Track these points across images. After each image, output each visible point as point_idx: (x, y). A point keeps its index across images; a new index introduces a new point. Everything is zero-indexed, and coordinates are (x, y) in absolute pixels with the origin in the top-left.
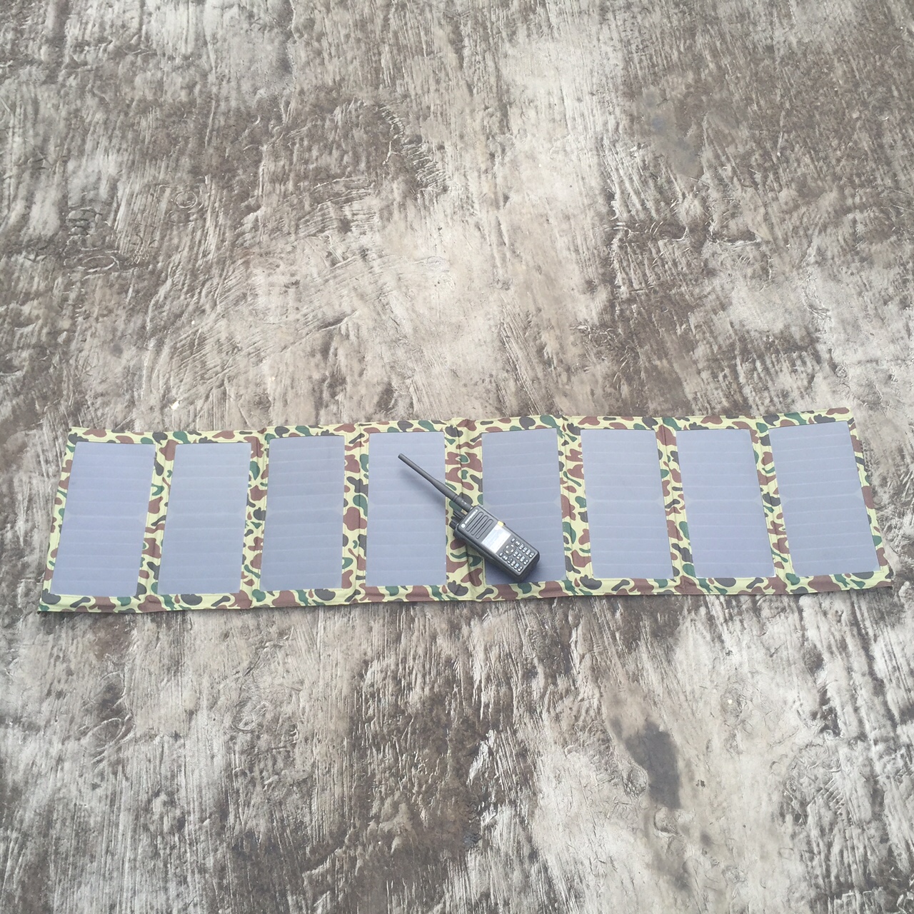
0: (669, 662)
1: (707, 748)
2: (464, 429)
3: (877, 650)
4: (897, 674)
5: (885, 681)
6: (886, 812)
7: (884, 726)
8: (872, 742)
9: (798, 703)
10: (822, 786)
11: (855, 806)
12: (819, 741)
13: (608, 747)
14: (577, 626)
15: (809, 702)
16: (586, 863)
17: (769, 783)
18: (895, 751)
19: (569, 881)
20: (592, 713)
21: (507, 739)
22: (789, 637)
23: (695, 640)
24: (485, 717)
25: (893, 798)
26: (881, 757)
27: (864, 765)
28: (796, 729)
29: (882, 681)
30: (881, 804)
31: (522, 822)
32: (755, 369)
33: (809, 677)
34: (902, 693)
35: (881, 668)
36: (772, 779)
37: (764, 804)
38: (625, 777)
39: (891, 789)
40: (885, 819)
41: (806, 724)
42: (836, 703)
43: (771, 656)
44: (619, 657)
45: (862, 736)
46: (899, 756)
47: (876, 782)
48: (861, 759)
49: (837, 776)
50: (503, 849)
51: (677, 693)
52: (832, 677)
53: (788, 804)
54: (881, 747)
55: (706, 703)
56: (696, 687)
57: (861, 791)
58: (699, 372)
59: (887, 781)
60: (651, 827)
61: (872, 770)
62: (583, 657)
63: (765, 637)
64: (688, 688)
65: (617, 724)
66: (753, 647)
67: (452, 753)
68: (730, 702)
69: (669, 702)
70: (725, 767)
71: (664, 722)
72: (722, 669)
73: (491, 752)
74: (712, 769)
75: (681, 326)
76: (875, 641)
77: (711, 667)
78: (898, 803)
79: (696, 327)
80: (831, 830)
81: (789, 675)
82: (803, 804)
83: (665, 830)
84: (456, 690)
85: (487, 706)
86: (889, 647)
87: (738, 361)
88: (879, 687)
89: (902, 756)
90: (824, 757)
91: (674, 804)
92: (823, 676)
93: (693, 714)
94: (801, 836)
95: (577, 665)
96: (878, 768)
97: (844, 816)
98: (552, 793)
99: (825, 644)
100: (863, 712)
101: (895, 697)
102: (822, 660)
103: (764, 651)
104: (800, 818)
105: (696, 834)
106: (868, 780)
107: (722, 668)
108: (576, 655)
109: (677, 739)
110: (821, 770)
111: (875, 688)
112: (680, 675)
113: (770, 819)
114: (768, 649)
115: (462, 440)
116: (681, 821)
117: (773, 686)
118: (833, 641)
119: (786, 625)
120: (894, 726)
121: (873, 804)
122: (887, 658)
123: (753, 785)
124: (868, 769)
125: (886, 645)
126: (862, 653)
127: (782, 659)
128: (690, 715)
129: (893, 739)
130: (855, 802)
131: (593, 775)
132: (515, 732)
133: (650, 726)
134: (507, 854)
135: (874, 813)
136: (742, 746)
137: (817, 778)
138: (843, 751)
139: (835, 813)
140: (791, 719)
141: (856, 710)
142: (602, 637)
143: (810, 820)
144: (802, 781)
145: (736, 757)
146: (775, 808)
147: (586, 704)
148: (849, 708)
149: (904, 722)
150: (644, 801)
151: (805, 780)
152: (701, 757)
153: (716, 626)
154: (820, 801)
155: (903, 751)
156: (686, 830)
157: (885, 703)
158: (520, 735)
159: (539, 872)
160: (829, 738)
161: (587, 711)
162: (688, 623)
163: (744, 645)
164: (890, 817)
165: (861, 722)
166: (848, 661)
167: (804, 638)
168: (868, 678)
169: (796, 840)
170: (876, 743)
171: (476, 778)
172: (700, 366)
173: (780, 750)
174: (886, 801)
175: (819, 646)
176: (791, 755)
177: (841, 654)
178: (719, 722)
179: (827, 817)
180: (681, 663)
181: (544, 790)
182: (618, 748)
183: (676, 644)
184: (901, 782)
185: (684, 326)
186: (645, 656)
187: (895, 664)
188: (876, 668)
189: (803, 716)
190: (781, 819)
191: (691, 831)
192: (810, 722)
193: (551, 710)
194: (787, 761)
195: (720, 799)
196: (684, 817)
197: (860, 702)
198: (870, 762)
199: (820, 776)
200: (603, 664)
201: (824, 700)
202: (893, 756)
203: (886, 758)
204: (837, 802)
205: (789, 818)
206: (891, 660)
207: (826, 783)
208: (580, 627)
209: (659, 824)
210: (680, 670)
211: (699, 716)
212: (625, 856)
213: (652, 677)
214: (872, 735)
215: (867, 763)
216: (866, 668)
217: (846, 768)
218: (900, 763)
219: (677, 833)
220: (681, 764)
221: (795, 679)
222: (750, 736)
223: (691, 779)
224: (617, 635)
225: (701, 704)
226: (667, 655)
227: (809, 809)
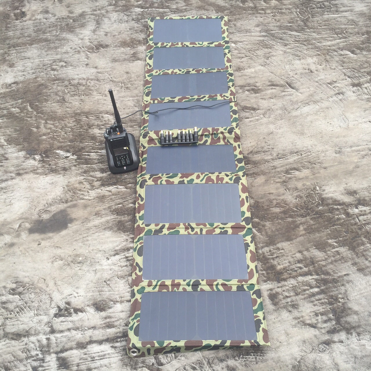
0: (105, 229)
1: (57, 247)
2: (233, 135)
3: (106, 348)
4: (89, 359)
5: (85, 350)
6: (7, 341)
7: (57, 346)
8: (48, 336)
9: (76, 295)
10: (28, 305)
11: (14, 323)
12: (53, 305)
13: (63, 202)
14: (126, 188)
15: (76, 302)
16: (12, 195)
17: (34, 277)
18: (41, 351)
19: (5, 188)
20: (81, 196)
21: (72, 163)
22: (117, 293)
23: (116, 241)
24: (83, 155)
25: (14, 346)
26: (39, 341)
27: (35, 330)
28: (62, 293)
29: (85, 348)
30: (13, 339)
31: (34, 170)
32: (312, 287)
33: (91, 302)
34: (77, 361)
35: (94, 349)
36: (36, 279)
37: (24, 273)
38: (47, 209)
39: (19, 345)
40: (4, 340)
41: (64, 299)
42: (75, 317)
43: (105, 281)
44: (109, 207)
45: (53, 331)
46: (38, 353)
47: (25, 336)
48: (39, 328)
49: (32, 313)
50: (24, 164)
51: (87, 233)
52: (90, 317)
53: (21, 286)
54: (45, 342)
55: (81, 247)
56: (89, 242)
57: (21, 327)
58: (300, 252)
59: (24, 343)
60: (22, 221)
61: (32, 335)
62: (110, 191)
63: (116, 279)
64: (89, 238)
65: (75, 206)
66: (111, 272)
67: (69, 145)
68: (81, 259)
69: (83, 229)
70: (45, 256)
71: (73, 227)
72: (99, 255)
73: (67, 157)
74: (46, 249)
75: (335, 242)
76: (112, 347)
77: (101, 249)
78: (11, 349)
79: (337, 251)
80: (4, 308)
81: (93, 291)
82: (20, 294)
83: (20, 226)
84: (97, 144)
85: (89, 155)
86: (108, 356)
87: (315, 277)
88: (81, 346)
89: (37, 355)
90: (44, 307)
91: (31, 231)
92: (91, 310)
93: (76, 240)
94: (4, 291)
95: (106, 189)
96: (33, 339)
97: (9, 316)
98: (46, 181)
99: (112, 315)
100: (66, 333)
101: (74, 355)
102: (101, 311)
103: (108, 278)
104: (13, 292)
105: (15, 240)
106: (27, 332)
107: (100, 255)
108: (111, 188)
109: (64, 232)
110: (36, 305)
111: (82, 343)
112: (97, 234)
113: (16, 276)
114: (109, 280)
115: (227, 135)
116: (23, 233)
117: (88, 282)
118: (113, 320)
119: (124, 292)
120: (57, 353)
121: (13, 334)
122: (100, 353)
123: (35, 268)
124: (33, 333)
125: (109, 354)
126: (105, 338)
127: (103, 287)
128: (75, 239)
129: (49, 351)
130: (16, 323)
131: (51, 197)
132: (75, 166)
133: (71, 221)
134: (21, 165)
135: (8, 333)
136: (56, 264)
137: (32, 302)
138: (45, 319)
139: (12, 311)
140: (67, 290)
141: (69, 330)
142: (119, 199)
143: (11, 296)
144: (33, 294)
145: (51, 261)
146: (21, 279)
147: (86, 193)
148: (70, 325)
149: (58, 359)
150: (35, 217)
151: (33, 296)
152: (53, 244)
153: (124, 252)
154: (20, 303)
155: (41, 356)
156: (18, 236)
157: (71, 349)
158: (73, 168)
159: (11, 177)
160: (53, 311)
161: (82, 194)
162: (125, 237)
163: (112, 267)
164: (4, 343)
165: (62, 332)
166: (100, 328)
167: (115, 302)
168: (88, 339)
169: (2, 289)
170: (48, 339)
171: (56, 153)
172: (305, 253)
173: (51, 284)
174: (13, 342)
175: (111, 310)
176: (48, 289)
177: (104, 323)
178: (71, 253)
179: (11, 306)
180: (104, 235)
181: (47, 178)
182: (62, 206)
183: (113, 232)
184: (22, 352)
185: (335, 244)
186: (109, 218)
187: (96, 359)
188: (94, 345)
189: (68, 297)
190: (15, 282)
191: (17, 239)
192: (64, 301)
193: (85, 180)
194: (44, 287)
195: (31, 252)
196: (24, 235)
197: (74, 332)
198: (37, 334)
199: (33, 304)
200: (106, 200)
201: (77, 311)
202: (38, 349)
203: (37, 344)
204: (18, 312)
205: (14, 286)
206: (99, 356)
207: (29, 307)
208: (125, 189)
209: (23, 224)
210: (100, 234)
211: (74, 243)
212: (12, 210)
213: (97, 221)
214: (52, 337)
215: (37, 332)
216: (94, 339)
217: (36, 319)
218: (34, 353)
219: (17, 231)
220: (51, 235)
221: (90, 294)
222: (61, 268)
223: (43, 239)
224: (120, 206)
225: (80, 244)
226: (108, 228)
227: (17, 296)
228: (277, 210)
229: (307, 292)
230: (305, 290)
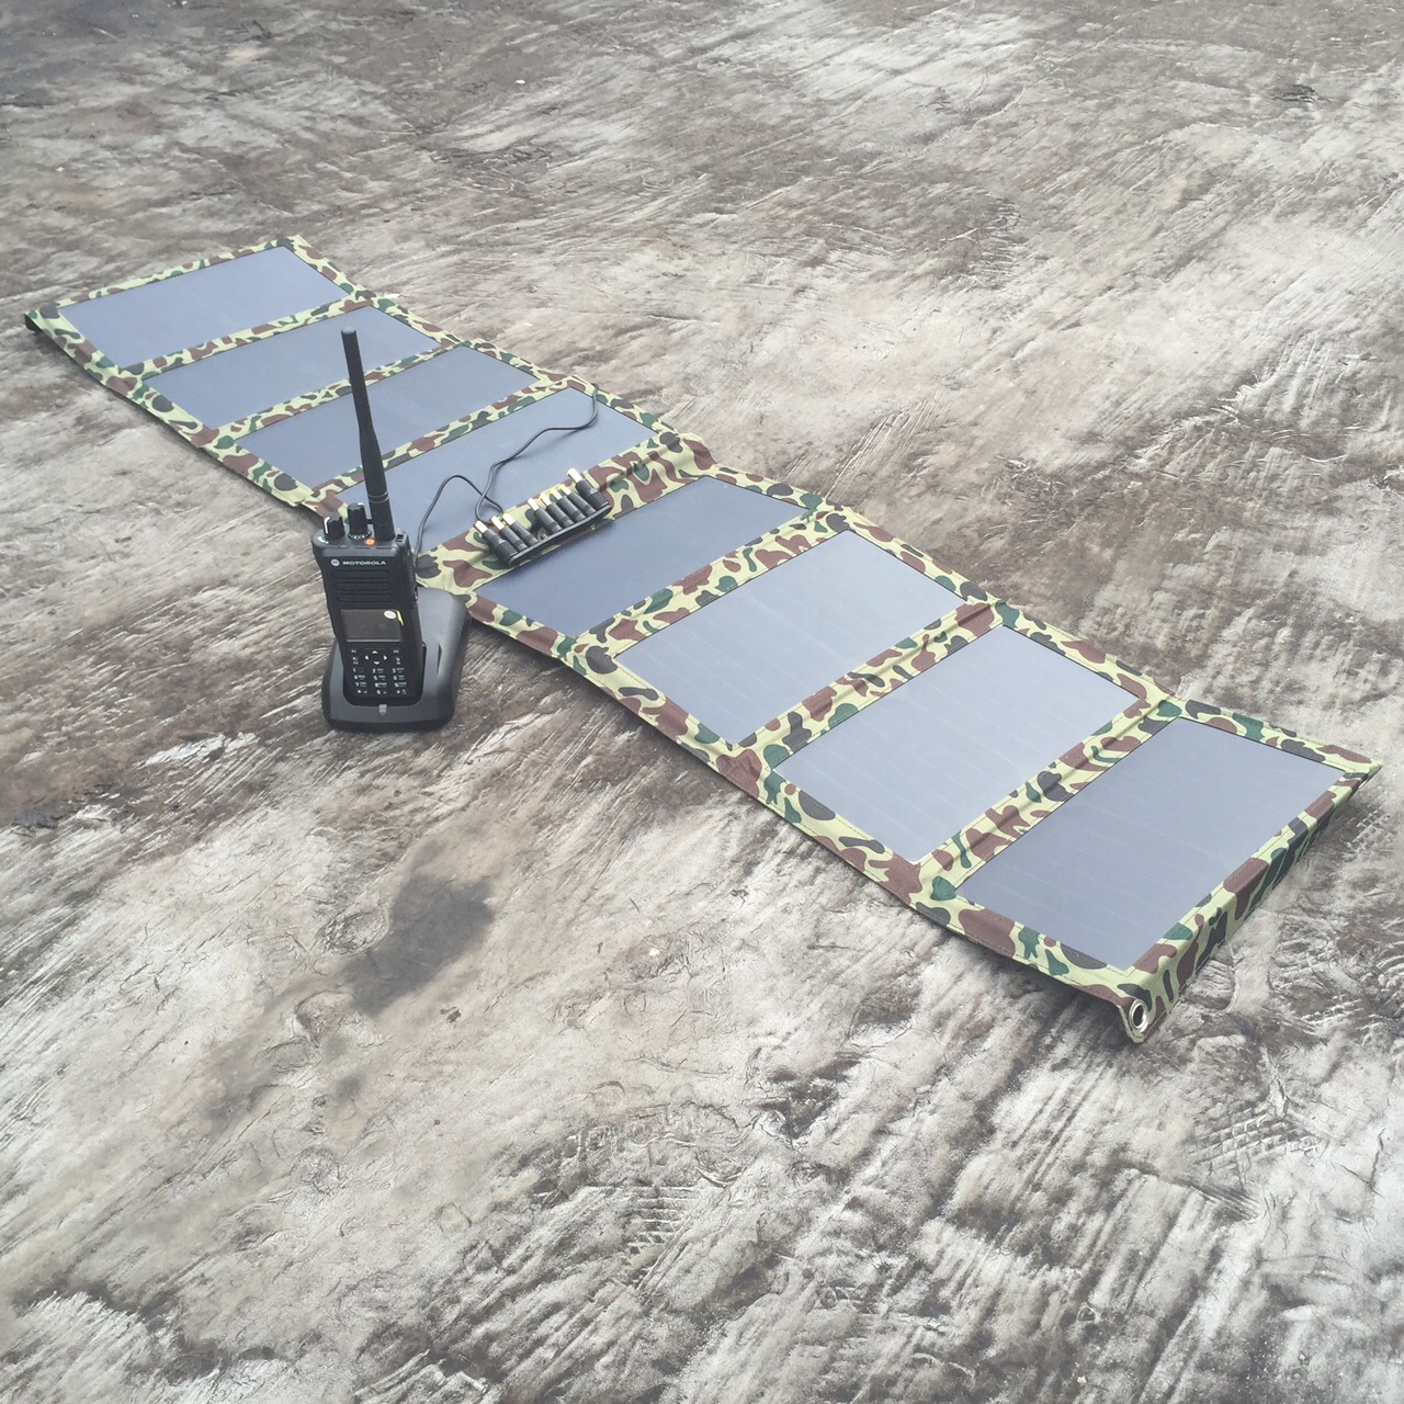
0: (624, 837)
1: (531, 979)
2: (687, 452)
3: (1042, 1085)
4: (1042, 1146)
5: (1000, 1136)
6: (732, 1327)
7: (908, 1198)
8: (846, 1198)
9: (774, 1041)
10: (656, 1181)
11: (680, 1263)
12: (742, 1117)
13: (378, 866)
14: (543, 713)
15: (802, 1051)
16: (135, 965)
17: (566, 1101)
18: (880, 1248)
19: (78, 964)
20: (418, 818)
21: (259, 758)
22: (881, 949)
23: (703, 841)
24: (269, 719)
25: (776, 1318)
26: (837, 1233)
27: (784, 1218)
28: (724, 1070)
29: (992, 1131)
30: (739, 1306)
31: (130, 853)
32: (1272, 635)
33: (846, 1023)
34: (1016, 1182)
35: (1017, 1112)
36: (581, 1104)
37: (516, 1120)
38: (349, 912)
39: (790, 1300)
40: (714, 1333)
41: (749, 1077)
42: (852, 1092)
43: (812, 947)
44: (555, 786)
45: (840, 1176)
46: (878, 1260)
47: (772, 1262)
48: (789, 1203)
49: (705, 1190)
50: (59, 860)
51: (580, 883)
52: (895, 1056)
53: (557, 1155)
54: (856, 1219)
55: (612, 926)
56: (622, 897)
57: (724, 1250)
58: (1157, 589)
59: (796, 1278)
60: (293, 1000)
61: (789, 1238)
62: (502, 750)
63: (836, 918)
64: (608, 889)
65: (433, 850)
66: (794, 917)
67: (170, 724)
68: (654, 952)
69: (552, 883)
70: (523, 1023)
71: (511, 899)
72: (699, 906)
73: (215, 755)
74: (497, 1011)
75: (1190, 532)
76: (1055, 1068)
77: (684, 889)
78: (777, 1334)
79: (1218, 546)
80: (583, 1257)
81: (810, 993)
82: (585, 1178)
83: (305, 1020)
84: (281, 671)
85: (292, 711)
86: (1076, 1099)
87: (1250, 612)
88: (977, 1131)
89: (884, 1268)
90: (718, 1143)
91: (371, 1003)
92: (876, 1037)
93: (570, 923)
94: (514, 1219)
95: (479, 753)
96: (806, 1244)
97: (635, 1261)
98: (223, 856)
99: (943, 1006)
100: (887, 1146)
101: (983, 1172)
102: (907, 1018)
103: (807, 933)
104: (550, 1191)
105: (345, 1067)
106: (760, 1244)
107: (701, 904)
108: (493, 741)
109: (498, 932)
110: (687, 1158)
111: (965, 1132)
112: (616, 865)
113: (494, 1149)
114: (818, 936)
115: (670, 456)
116: (347, 1030)
117: (761, 986)
118: (966, 1010)
119: (899, 930)
120: (933, 1212)
121: (720, 1293)
122: (1049, 1109)
123: (535, 1082)
124: (784, 1230)
125: (1071, 1091)
126: (1005, 1067)
127: (826, 963)
128: (562, 921)
129: (902, 1229)
130: (687, 1257)
131: (308, 881)
132: (281, 759)
133: (483, 886)
134: (52, 871)
135: (703, 1306)
136: (589, 1020)
137: (662, 1162)
138: (771, 1166)
139: (626, 1241)
140: (734, 1052)
141: (881, 1132)
142: (561, 749)
143: (563, 1210)
144: (630, 1144)
145: (560, 1024)
146: (529, 1142)
147: (427, 802)
148: (868, 1122)
149: (960, 1220)
150: (331, 960)
151: (637, 1150)
152: (503, 984)
153: (766, 847)
154: (622, 1200)
155: (899, 1262)
156: (338, 1047)
157: (956, 1168)
158: (282, 767)
159: (57, 920)
160: (766, 1129)
161: (414, 811)
162: (719, 813)
163: (781, 903)
164: (728, 1342)
165: (866, 1155)
166: (959, 1057)
167: (911, 970)
168: (968, 1109)
169: (496, 1217)
170: (854, 1204)
171: (154, 767)
172: (1167, 584)
173: (652, 1075)
174: (755, 1310)
175: (926, 998)
176: (659, 1097)
177: (956, 1037)
178: (597, 963)
179: (605, 1231)
180: (641, 851)
181: (217, 844)
182: (391, 879)
183: (663, 823)
184: (826, 1305)
185: (1197, 536)
186: (595, 808)
187: (1056, 1131)
188: (1004, 1105)
189: (760, 1063)
190: (514, 1165)
191: (343, 1058)
192: (759, 1079)
193: (368, 776)
194: (640, 1101)
195: (452, 1056)
196: (359, 1031)
197: (905, 1126)
198: (803, 1222)
199: (672, 1165)
200: (521, 778)
201: (837, 1069)
202: (864, 1252)
203: (847, 1245)
204: (653, 1227)
205: (530, 1175)
206: (1055, 1118)
207: (669, 1182)
208: (547, 718)
209: (308, 1007)
210: (627, 858)
211: (575, 932)
212: (198, 1006)
213: (570, 839)
214: (858, 1188)
215: (795, 1219)
216: (983, 1091)
217: (740, 1191)
218: (866, 1274)
219: (316, 1038)
220: (459, 967)
221: (816, 1005)
222: (625, 1017)
223: (447, 998)
224: (589, 759)
225: (600, 922)
226: (631, 827)
227: (584, 1192)
228: (998, 543)
229: (1276, 648)
230: (1268, 648)
